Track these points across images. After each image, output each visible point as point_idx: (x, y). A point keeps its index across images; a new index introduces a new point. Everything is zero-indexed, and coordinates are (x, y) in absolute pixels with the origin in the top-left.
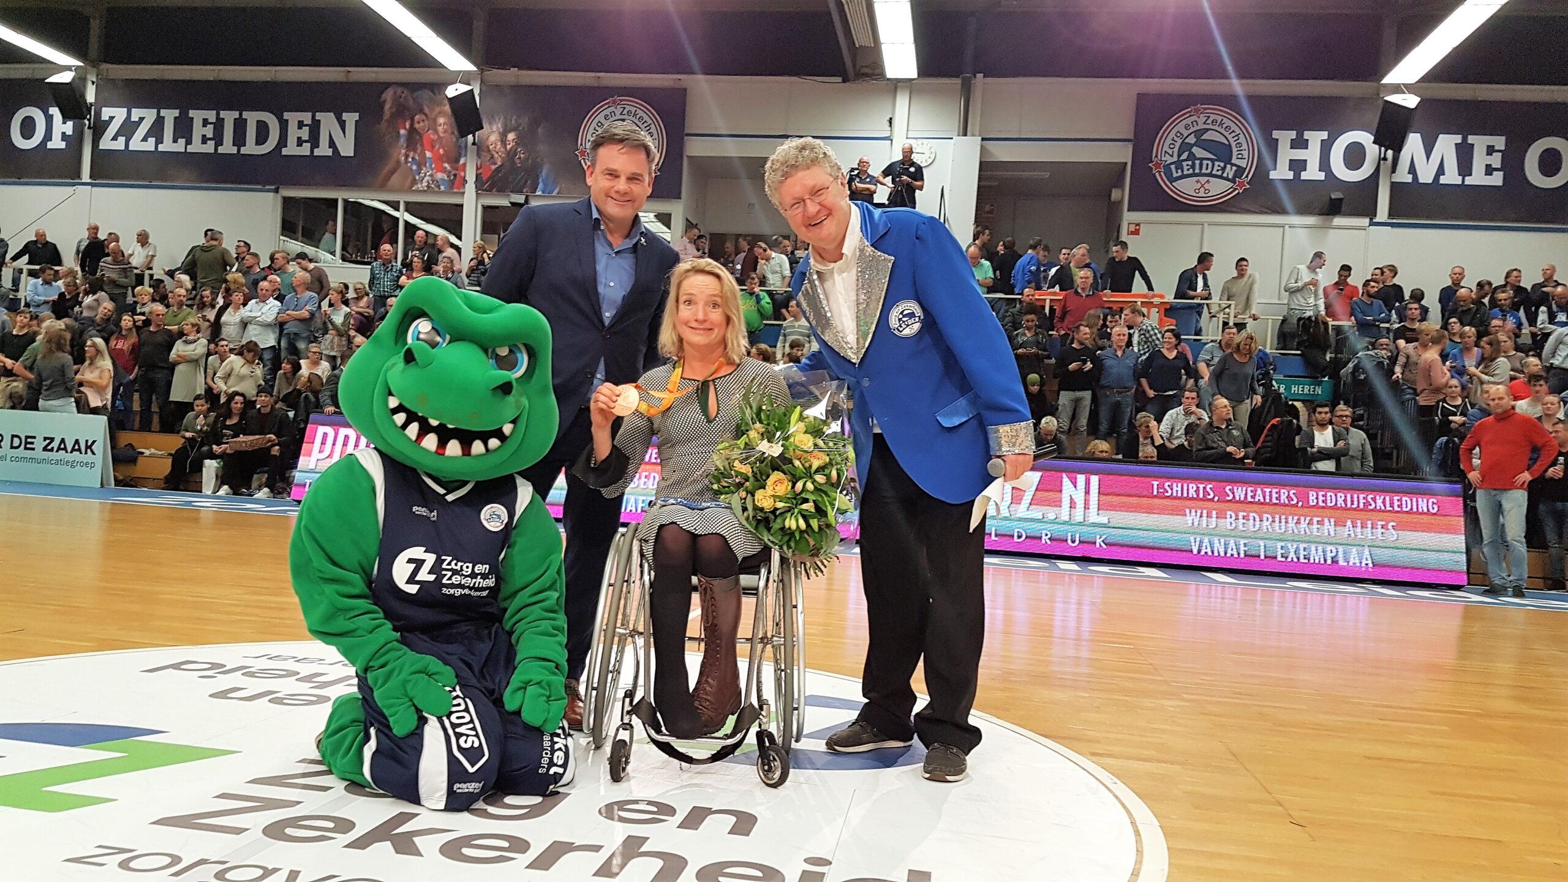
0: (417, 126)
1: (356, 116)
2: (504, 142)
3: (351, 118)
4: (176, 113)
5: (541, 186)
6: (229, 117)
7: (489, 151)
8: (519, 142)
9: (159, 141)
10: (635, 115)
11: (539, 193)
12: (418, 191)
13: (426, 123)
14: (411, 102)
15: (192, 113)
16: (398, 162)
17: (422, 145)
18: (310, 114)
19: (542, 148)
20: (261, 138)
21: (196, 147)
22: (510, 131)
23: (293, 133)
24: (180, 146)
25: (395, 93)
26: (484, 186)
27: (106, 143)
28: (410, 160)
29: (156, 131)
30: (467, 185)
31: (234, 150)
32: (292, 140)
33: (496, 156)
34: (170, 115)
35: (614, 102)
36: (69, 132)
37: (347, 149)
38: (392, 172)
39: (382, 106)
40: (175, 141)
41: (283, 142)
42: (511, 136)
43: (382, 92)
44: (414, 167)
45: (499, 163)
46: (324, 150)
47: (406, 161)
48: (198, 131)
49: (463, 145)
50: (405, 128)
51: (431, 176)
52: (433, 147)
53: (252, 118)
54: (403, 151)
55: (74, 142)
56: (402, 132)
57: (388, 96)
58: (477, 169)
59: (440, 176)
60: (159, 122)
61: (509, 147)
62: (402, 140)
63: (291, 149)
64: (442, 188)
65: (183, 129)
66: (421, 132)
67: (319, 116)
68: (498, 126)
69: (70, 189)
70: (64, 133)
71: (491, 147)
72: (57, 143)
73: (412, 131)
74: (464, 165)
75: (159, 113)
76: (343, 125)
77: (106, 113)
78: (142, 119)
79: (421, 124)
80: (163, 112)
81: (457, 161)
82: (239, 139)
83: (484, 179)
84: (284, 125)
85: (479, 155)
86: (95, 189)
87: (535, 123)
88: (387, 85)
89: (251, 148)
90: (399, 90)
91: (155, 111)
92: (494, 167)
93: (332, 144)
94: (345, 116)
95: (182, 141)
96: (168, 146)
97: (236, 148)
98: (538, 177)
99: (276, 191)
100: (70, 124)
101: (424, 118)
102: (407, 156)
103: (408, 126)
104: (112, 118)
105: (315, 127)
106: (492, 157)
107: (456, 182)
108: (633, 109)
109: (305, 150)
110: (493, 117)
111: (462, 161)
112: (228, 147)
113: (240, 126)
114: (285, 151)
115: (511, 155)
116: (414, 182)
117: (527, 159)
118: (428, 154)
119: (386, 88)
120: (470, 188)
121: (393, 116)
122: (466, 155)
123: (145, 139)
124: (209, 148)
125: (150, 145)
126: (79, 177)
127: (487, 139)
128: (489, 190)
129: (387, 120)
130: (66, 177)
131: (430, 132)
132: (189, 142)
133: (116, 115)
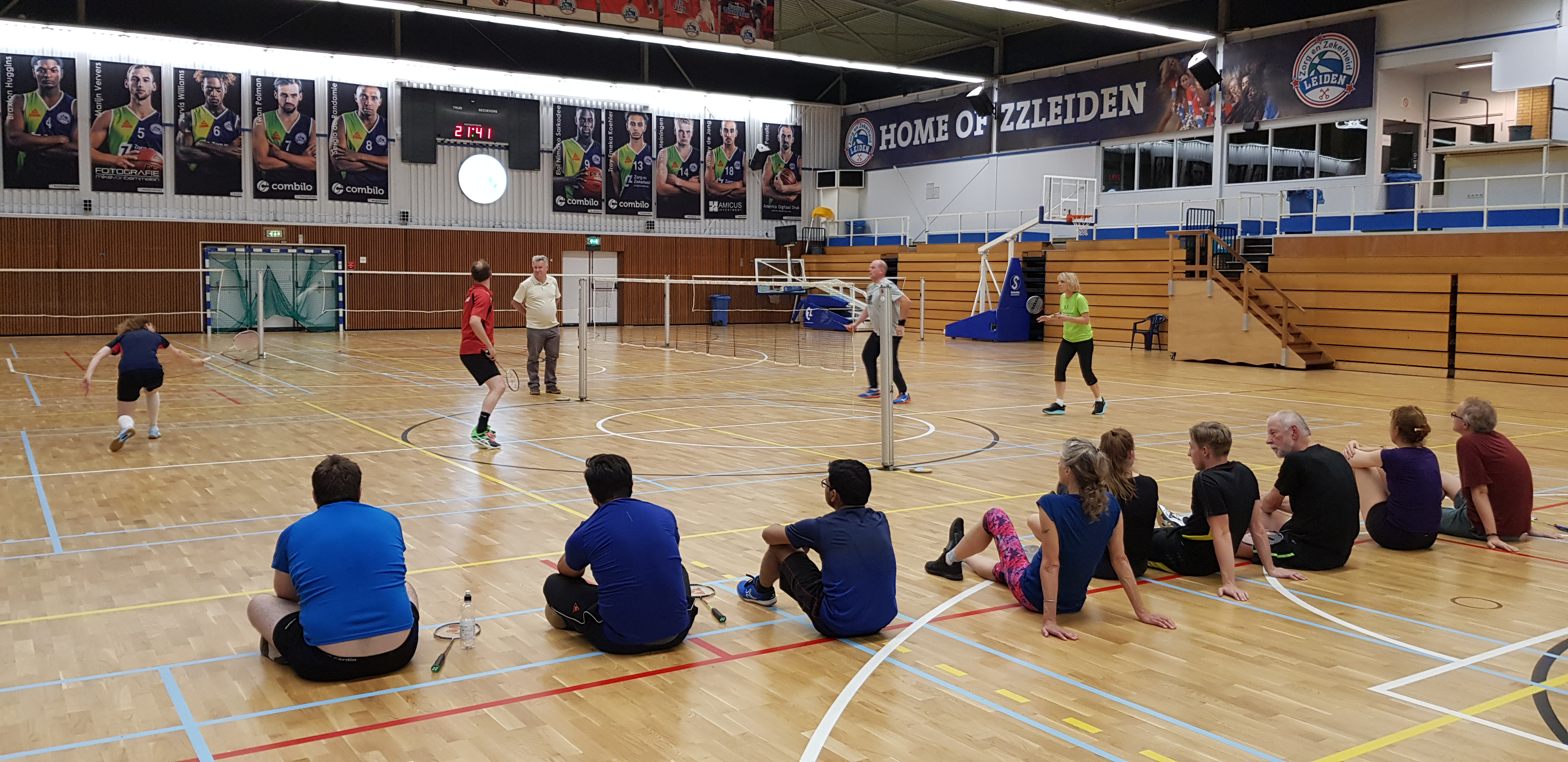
0: (1182, 84)
1: (1144, 84)
2: (1240, 84)
3: (1141, 86)
4: (1040, 101)
5: (1266, 113)
6: (1070, 98)
7: (1230, 93)
8: (1251, 82)
9: (1032, 122)
10: (1335, 46)
11: (1264, 119)
12: (1183, 131)
13: (1188, 81)
14: (1178, 67)
15: (1049, 100)
16: (1171, 113)
17: (1186, 97)
18: (1116, 88)
19: (1267, 85)
20: (1088, 111)
21: (1053, 122)
22: (1244, 76)
23: (1107, 102)
24: (1043, 124)
25: (1168, 62)
26: (1228, 120)
27: (1005, 128)
28: (1178, 109)
29: (1030, 116)
30: (1216, 122)
31: (1073, 121)
32: (1106, 108)
33: (1235, 96)
34: (1037, 102)
35: (1319, 39)
36: (985, 124)
37: (1139, 109)
38: (1166, 121)
39: (1160, 75)
40: (1040, 120)
41: (1101, 110)
42: (1245, 79)
43: (1160, 64)
44: (1181, 114)
45: (1237, 101)
46: (1125, 112)
47: (1176, 111)
48: (1054, 110)
49: (1213, 92)
50: (1175, 87)
51: (1192, 118)
52: (1193, 98)
53: (1083, 96)
54: (1174, 104)
55: (988, 129)
56: (1173, 90)
57: (1164, 65)
58: (1222, 108)
59: (1198, 117)
60: (1032, 107)
61: (1243, 88)
62: (1173, 96)
63: (1106, 115)
64: (1199, 126)
65: (1045, 111)
66: (1185, 87)
67: (1122, 88)
68: (1236, 74)
69: (986, 160)
70: (982, 125)
71: (1231, 90)
72: (979, 132)
73: (1180, 87)
74: (1214, 107)
75: (1031, 102)
76: (1136, 91)
77: (1004, 107)
78: (1022, 108)
79: (1185, 82)
80: (1034, 102)
81: (1209, 104)
82: (1076, 114)
83: (1227, 114)
84: (1101, 98)
85: (1223, 98)
86: (999, 158)
87: (1262, 66)
88: (1163, 58)
89: (1083, 118)
90: (1170, 60)
91: (1029, 102)
92: (1233, 105)
93: (1130, 107)
94: (1138, 85)
95: (1044, 119)
96: (1037, 124)
97: (1074, 119)
98: (1263, 108)
99: (1099, 144)
100: (985, 118)
101: (1187, 77)
102: (1176, 107)
103: (1176, 85)
104: (1006, 110)
105: (1120, 96)
106: (1232, 96)
107: (1208, 120)
108: (1333, 42)
109: (1114, 114)
110: (1233, 68)
111: (1212, 104)
112: (1070, 120)
113: (1076, 102)
114: (1102, 117)
115: (1245, 93)
116: (1181, 125)
117: (1256, 94)
118: (1190, 103)
119: (1162, 61)
120: (1218, 121)
121: (1167, 80)
122: (1215, 100)
123: (1024, 122)
124: (1059, 122)
125: (1026, 126)
126: (990, 150)
127: (1229, 85)
128: (1230, 123)
129: (1164, 83)
130: (985, 152)
131: (1191, 86)
132: (1048, 120)
133: (1008, 108)
